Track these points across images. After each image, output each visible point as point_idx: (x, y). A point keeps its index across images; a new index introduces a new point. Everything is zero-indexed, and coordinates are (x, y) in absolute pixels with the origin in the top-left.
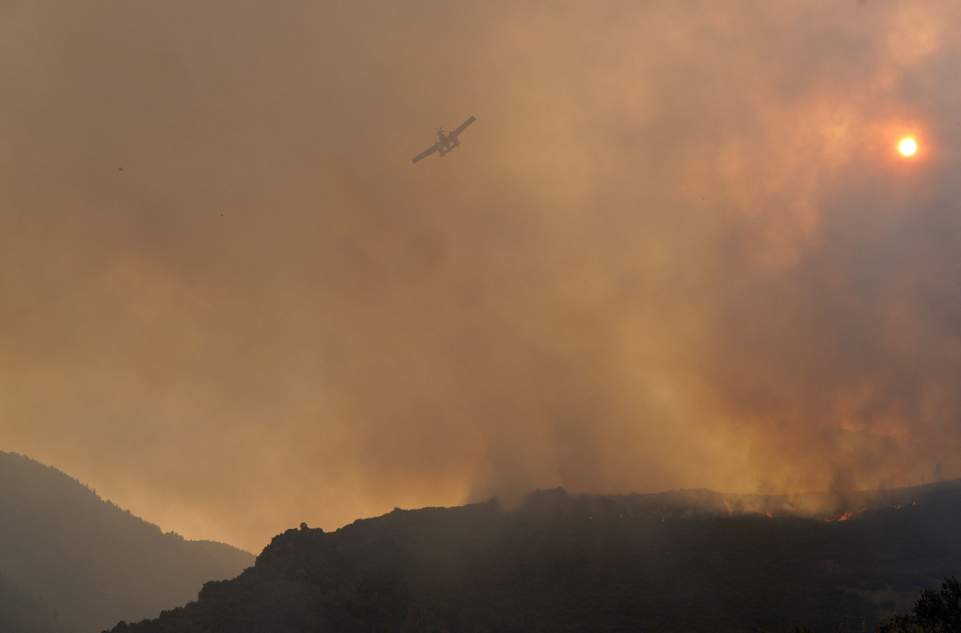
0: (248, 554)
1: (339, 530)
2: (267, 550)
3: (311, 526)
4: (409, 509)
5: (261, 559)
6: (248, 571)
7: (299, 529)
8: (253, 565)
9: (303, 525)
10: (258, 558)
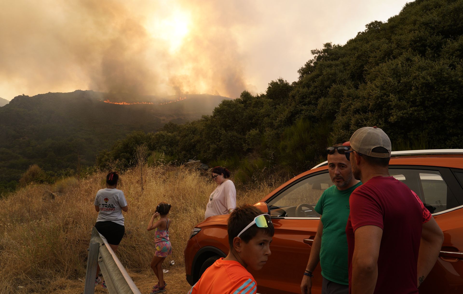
0: (8, 101)
1: (33, 96)
2: (12, 100)
3: (25, 95)
4: (53, 92)
5: (11, 102)
6: (7, 105)
7: (22, 95)
9: (23, 94)
10: (10, 102)
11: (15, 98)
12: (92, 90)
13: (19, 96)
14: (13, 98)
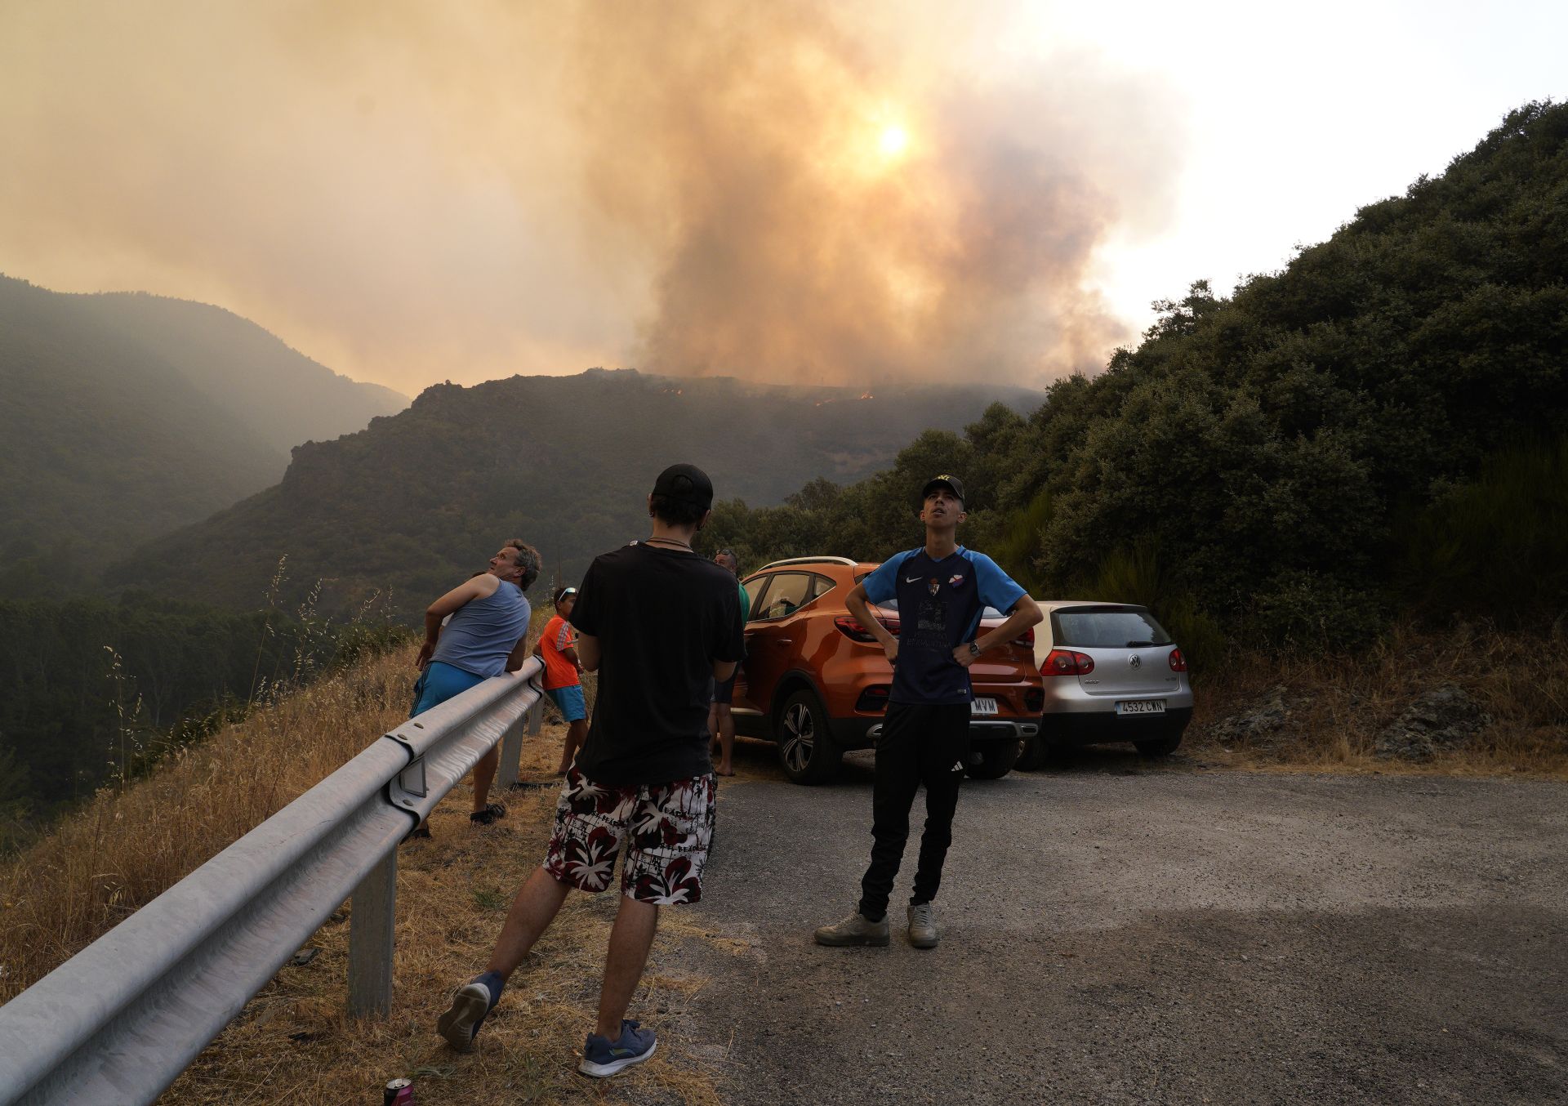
1: (474, 387)
2: (420, 397)
3: (453, 383)
4: (526, 376)
5: (415, 403)
6: (406, 411)
7: (445, 384)
8: (410, 407)
9: (448, 382)
11: (426, 390)
12: (634, 369)
13: (436, 386)
14: (422, 392)
